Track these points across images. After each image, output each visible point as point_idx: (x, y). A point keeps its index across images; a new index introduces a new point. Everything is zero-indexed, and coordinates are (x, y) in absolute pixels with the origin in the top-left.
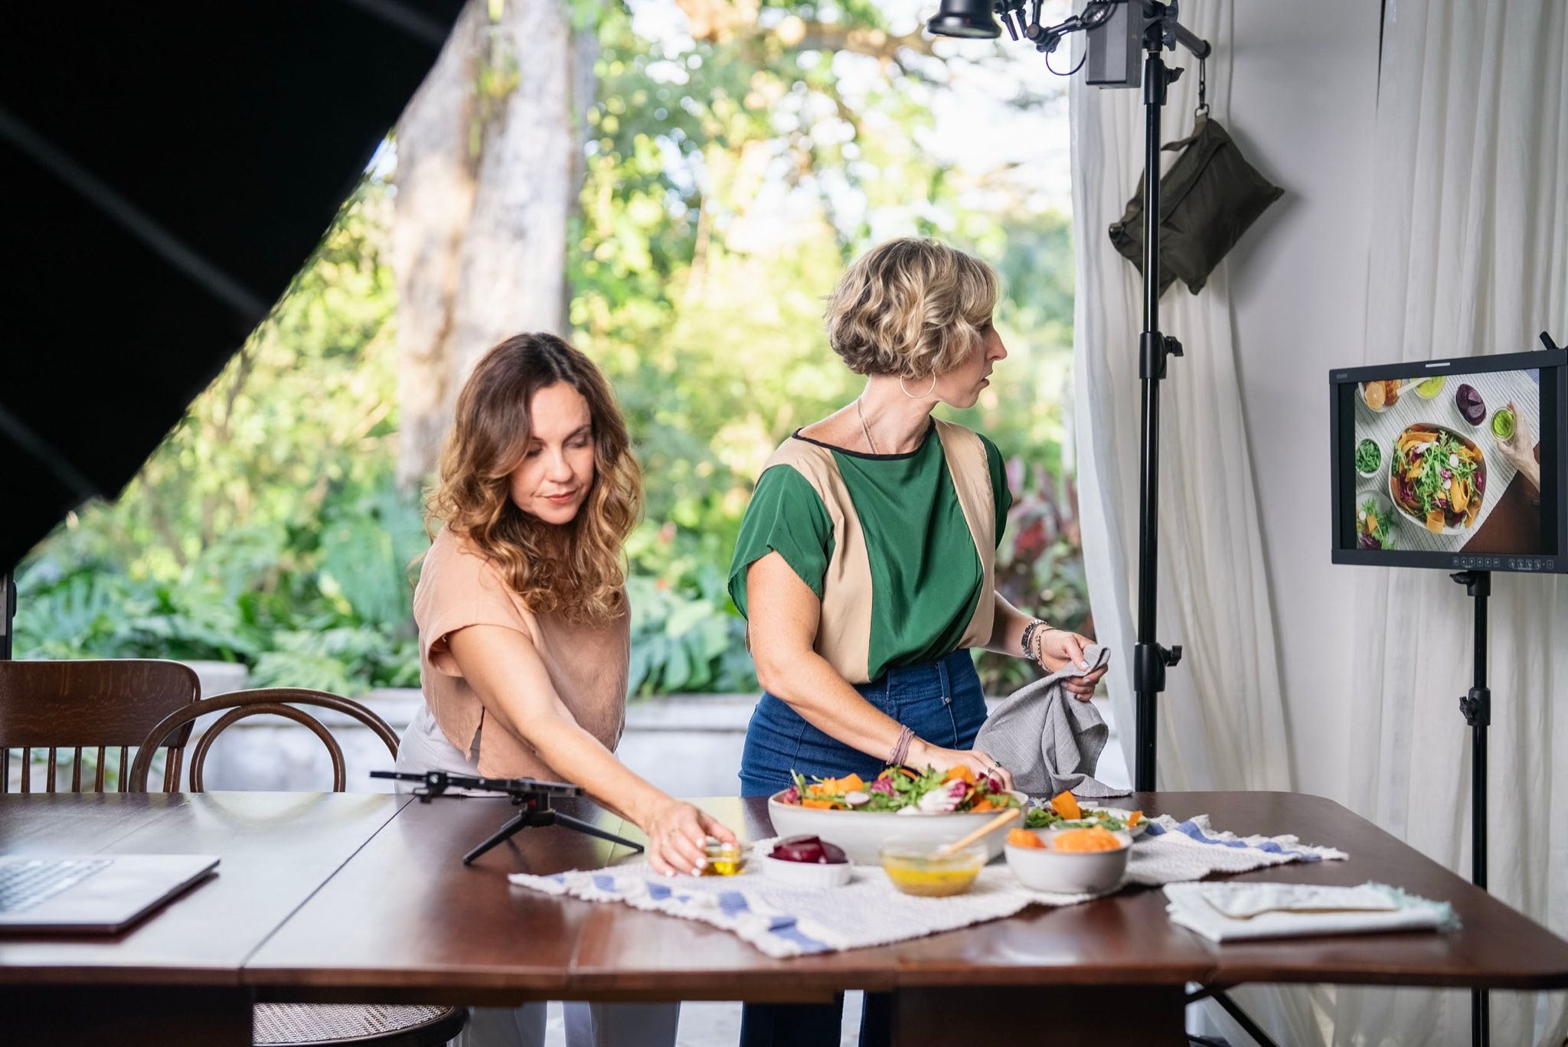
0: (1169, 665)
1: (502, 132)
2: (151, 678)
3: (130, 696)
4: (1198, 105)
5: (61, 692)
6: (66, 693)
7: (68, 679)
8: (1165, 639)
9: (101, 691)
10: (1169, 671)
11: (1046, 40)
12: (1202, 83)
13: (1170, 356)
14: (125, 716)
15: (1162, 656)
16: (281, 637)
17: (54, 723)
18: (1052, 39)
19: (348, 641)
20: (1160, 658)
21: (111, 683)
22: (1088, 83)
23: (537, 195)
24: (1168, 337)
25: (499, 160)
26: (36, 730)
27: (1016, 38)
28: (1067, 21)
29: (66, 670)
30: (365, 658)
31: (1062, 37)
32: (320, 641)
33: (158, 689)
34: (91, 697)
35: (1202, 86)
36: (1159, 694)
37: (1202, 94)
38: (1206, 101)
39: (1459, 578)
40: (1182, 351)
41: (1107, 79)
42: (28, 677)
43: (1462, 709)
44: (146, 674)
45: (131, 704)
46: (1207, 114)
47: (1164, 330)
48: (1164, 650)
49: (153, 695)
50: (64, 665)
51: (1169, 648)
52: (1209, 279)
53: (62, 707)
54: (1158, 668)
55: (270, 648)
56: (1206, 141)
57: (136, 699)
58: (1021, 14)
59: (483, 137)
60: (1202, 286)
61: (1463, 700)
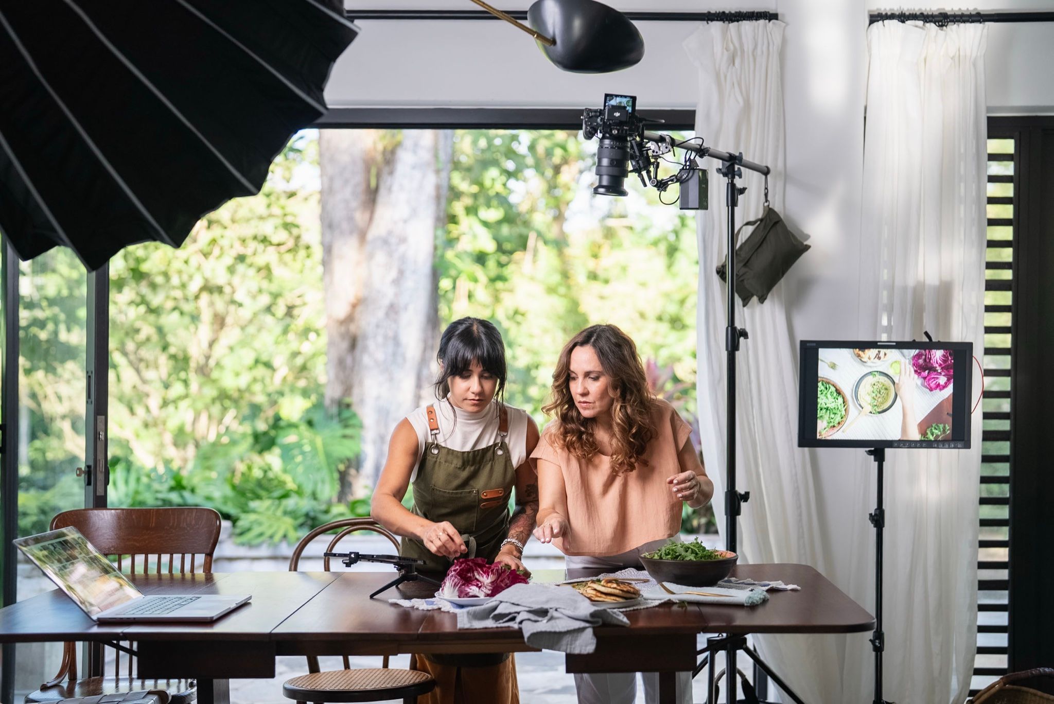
0: (743, 502)
1: (391, 173)
2: (196, 517)
3: (186, 527)
4: (764, 200)
5: (150, 525)
6: (153, 525)
7: (154, 518)
8: (740, 488)
9: (171, 524)
10: (743, 505)
11: (662, 186)
12: (766, 188)
13: (742, 339)
14: (183, 538)
15: (739, 497)
16: (254, 504)
17: (147, 542)
18: (664, 186)
19: (297, 504)
20: (738, 498)
21: (176, 520)
22: (681, 209)
23: (414, 213)
24: (741, 329)
25: (390, 190)
26: (138, 545)
27: (645, 185)
28: (670, 177)
29: (153, 512)
30: (307, 515)
31: (670, 186)
32: (279, 505)
33: (200, 523)
34: (166, 527)
35: (766, 191)
36: (737, 517)
37: (766, 195)
38: (769, 198)
39: (870, 453)
40: (747, 336)
41: (690, 207)
42: (134, 517)
43: (870, 519)
44: (194, 514)
45: (186, 531)
46: (769, 206)
47: (738, 325)
48: (740, 494)
49: (197, 526)
50: (152, 511)
51: (743, 493)
52: (769, 296)
53: (151, 533)
54: (737, 503)
55: (246, 510)
56: (768, 220)
57: (188, 529)
58: (648, 172)
59: (378, 176)
60: (765, 299)
61: (871, 515)
